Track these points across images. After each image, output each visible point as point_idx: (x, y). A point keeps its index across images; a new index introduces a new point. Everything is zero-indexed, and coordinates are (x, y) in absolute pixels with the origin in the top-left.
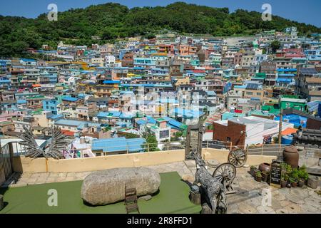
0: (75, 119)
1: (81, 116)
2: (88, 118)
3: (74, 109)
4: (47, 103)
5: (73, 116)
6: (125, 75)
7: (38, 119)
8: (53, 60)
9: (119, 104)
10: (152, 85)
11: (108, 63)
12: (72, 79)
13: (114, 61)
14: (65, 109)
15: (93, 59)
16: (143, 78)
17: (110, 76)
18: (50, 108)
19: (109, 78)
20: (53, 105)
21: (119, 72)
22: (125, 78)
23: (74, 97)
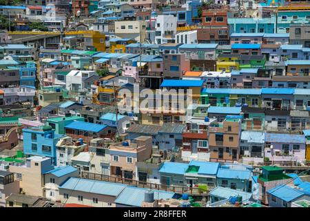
0: (103, 178)
1: (118, 171)
2: (137, 178)
3: (101, 152)
4: (34, 137)
5: (98, 170)
6: (211, 65)
7: (19, 175)
8: (22, 28)
9: (212, 141)
10: (286, 91)
11: (159, 33)
12: (74, 76)
13: (174, 28)
14: (77, 152)
15: (118, 25)
16: (261, 73)
17: (177, 68)
18: (40, 149)
19: (173, 73)
20: (49, 143)
21: (195, 56)
22: (215, 74)
23: (91, 121)
